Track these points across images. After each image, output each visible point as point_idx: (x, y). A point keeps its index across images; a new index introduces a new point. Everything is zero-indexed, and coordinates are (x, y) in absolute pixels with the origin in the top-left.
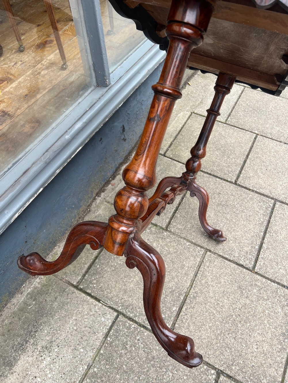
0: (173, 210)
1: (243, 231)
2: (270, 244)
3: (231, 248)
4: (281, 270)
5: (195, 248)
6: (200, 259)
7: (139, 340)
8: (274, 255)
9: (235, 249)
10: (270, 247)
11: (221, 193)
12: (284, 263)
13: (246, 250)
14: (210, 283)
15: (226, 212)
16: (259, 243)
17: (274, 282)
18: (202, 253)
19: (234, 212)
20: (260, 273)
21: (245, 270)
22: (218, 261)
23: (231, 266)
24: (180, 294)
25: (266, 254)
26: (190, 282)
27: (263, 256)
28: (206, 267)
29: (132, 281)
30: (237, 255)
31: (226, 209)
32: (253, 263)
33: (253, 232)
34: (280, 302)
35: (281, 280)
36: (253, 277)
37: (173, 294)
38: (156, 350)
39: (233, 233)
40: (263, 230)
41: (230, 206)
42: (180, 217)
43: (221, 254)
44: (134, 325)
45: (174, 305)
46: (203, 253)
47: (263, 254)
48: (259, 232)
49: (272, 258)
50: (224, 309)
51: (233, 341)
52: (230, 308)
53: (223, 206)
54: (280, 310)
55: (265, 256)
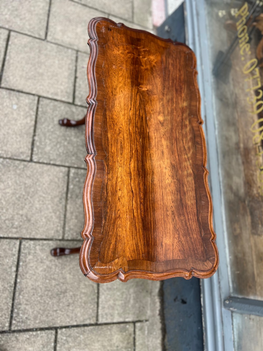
1: (37, 274)
2: (9, 273)
6: (66, 229)
10: (9, 270)
13: (30, 256)
16: (20, 269)
18: (66, 235)
19: (49, 291)
20: (14, 241)
21: (28, 237)
23: (40, 235)
25: (11, 261)
26: (68, 209)
27: (15, 257)
28: (59, 225)
30: (37, 247)
32: (22, 246)
33: (28, 277)
36: (20, 234)
37: (76, 195)
38: (73, 160)
39: (45, 267)
40: (18, 285)
41: (55, 296)
43: (50, 242)
47: (14, 260)
48: (22, 281)
53: (61, 292)
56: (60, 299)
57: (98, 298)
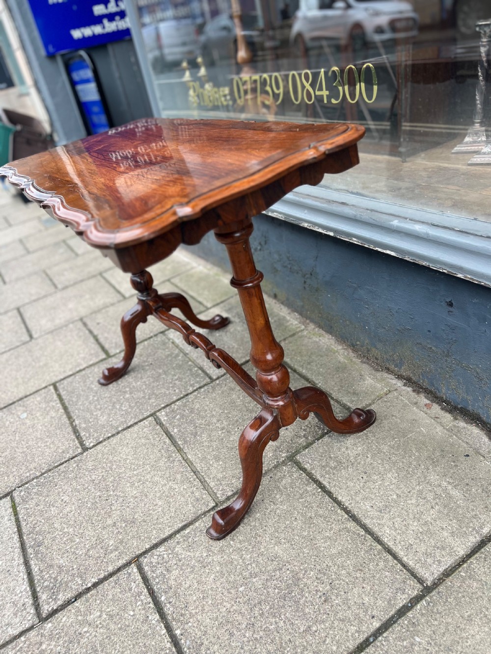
0: (325, 483)
1: (210, 592)
2: (150, 632)
3: (195, 546)
4: (98, 614)
5: (233, 487)
6: (212, 487)
7: (175, 391)
8: (127, 623)
9: (189, 554)
10: (145, 627)
11: (327, 606)
12: (101, 630)
13: (174, 572)
14: (170, 483)
15: (269, 584)
16: (168, 609)
17: (95, 585)
19: (260, 603)
20: (125, 571)
21: (148, 547)
22: (190, 511)
23: (169, 527)
24: (186, 442)
25: (140, 607)
26: (191, 459)
27: (142, 597)
28: (195, 489)
29: (239, 398)
30: (176, 549)
31: (279, 588)
32: (146, 568)
33: (193, 612)
34: (68, 572)
35: (87, 601)
36: (128, 553)
37: (192, 434)
38: (154, 402)
39: (218, 568)
40: (183, 641)
41: (281, 604)
42: (306, 490)
43: (197, 524)
44: (191, 389)
45: (179, 431)
46: (218, 495)
47: (145, 601)
48: (186, 626)
49: (126, 615)
50: (128, 485)
51: (93, 477)
52: (123, 492)
53: (288, 586)
54: (61, 561)
55: (139, 603)
56: (297, 602)
57: (378, 540)
